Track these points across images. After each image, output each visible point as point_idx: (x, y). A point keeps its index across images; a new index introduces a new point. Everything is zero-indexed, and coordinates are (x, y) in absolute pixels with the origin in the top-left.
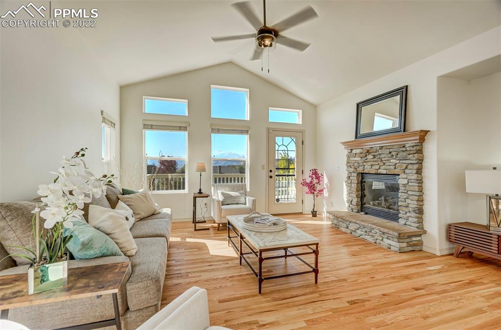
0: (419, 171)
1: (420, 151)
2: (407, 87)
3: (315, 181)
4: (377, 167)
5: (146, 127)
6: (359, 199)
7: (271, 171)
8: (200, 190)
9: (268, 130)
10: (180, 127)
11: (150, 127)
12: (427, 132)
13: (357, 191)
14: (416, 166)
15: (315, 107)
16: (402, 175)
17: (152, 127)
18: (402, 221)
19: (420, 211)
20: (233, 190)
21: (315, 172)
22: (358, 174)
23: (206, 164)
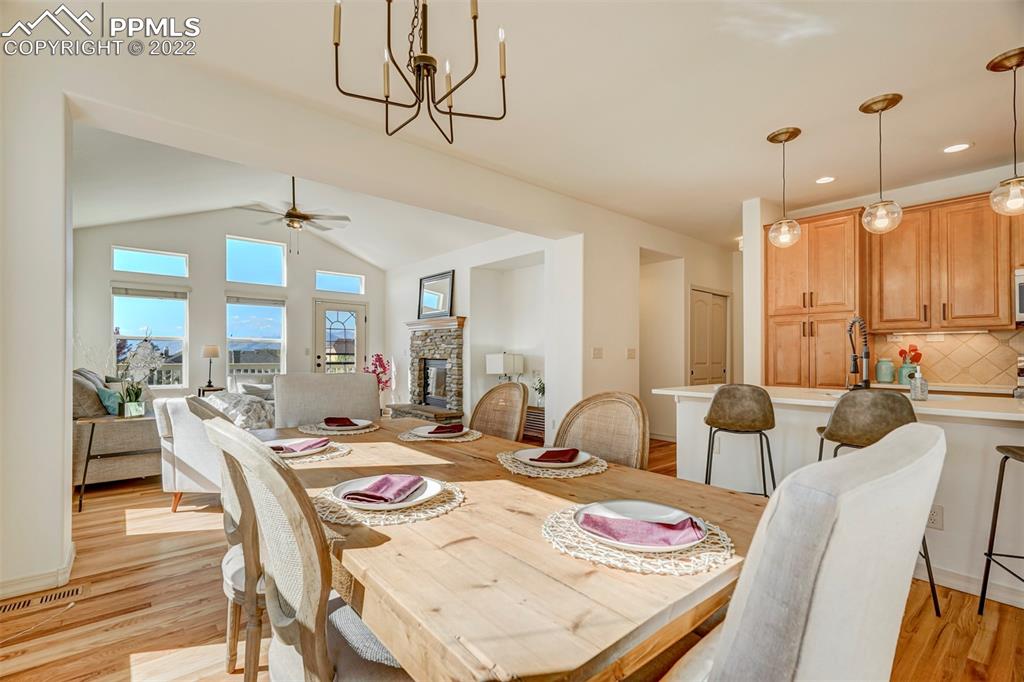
0: (459, 356)
1: (460, 336)
2: (454, 271)
3: (380, 370)
4: (432, 352)
5: (117, 291)
6: (422, 389)
7: (319, 357)
8: (210, 382)
9: (315, 301)
10: (175, 293)
11: (124, 291)
12: (465, 318)
13: (420, 379)
14: (457, 351)
15: (383, 272)
16: (449, 360)
17: (127, 292)
18: (448, 406)
19: (460, 394)
20: (261, 382)
21: (379, 359)
22: (421, 360)
23: (219, 348)
